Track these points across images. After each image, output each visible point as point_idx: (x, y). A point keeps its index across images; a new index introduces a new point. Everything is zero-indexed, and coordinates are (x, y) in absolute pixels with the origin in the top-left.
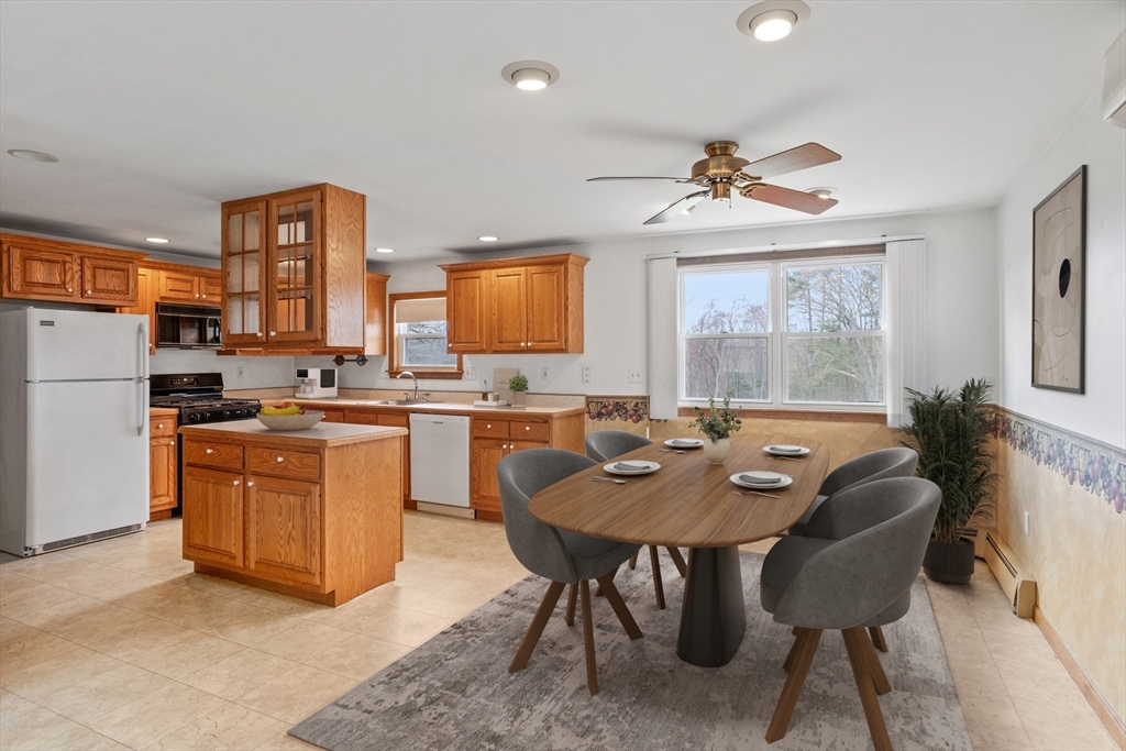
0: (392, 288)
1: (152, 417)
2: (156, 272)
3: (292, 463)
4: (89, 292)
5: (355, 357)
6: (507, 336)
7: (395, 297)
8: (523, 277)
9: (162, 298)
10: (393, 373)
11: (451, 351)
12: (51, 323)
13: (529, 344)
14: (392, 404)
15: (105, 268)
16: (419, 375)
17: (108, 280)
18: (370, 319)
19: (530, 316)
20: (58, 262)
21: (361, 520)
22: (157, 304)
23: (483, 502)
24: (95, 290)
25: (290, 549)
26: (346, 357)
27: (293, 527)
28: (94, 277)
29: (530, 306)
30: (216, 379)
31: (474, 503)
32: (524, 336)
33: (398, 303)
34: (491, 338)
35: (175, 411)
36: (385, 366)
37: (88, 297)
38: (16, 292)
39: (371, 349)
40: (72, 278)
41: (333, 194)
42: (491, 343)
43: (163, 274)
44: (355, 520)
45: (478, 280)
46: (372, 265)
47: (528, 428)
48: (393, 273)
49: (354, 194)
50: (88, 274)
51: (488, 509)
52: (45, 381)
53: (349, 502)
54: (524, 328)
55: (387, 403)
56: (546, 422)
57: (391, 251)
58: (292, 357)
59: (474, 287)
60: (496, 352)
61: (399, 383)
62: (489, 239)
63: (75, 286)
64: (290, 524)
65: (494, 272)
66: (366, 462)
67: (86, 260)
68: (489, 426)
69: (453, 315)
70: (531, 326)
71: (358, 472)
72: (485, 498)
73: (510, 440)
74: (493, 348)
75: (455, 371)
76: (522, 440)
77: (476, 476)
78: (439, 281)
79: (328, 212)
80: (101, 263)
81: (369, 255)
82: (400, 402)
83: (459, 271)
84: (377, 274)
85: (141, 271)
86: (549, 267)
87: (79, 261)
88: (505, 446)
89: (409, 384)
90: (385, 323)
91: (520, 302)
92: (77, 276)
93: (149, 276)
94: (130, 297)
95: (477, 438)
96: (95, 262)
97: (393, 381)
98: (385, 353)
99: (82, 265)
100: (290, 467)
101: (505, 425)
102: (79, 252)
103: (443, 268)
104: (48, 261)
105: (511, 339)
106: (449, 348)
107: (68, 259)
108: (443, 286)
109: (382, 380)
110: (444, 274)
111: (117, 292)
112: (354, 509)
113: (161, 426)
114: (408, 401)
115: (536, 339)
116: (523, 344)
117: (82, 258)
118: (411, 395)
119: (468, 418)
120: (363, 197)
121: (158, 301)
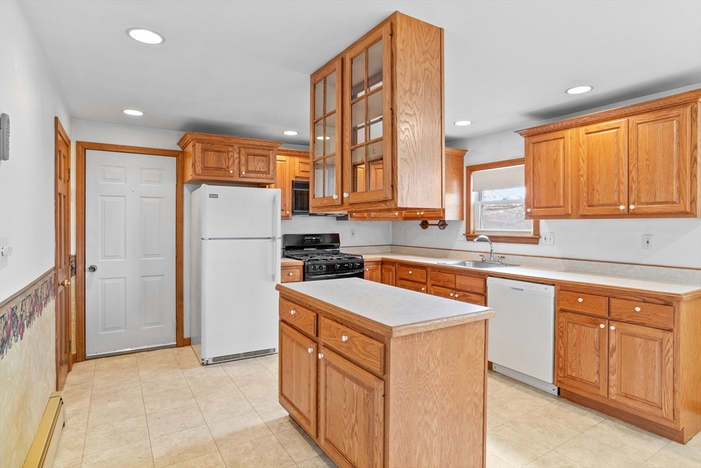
0: (469, 160)
1: (284, 267)
2: (292, 158)
3: (356, 346)
4: (244, 173)
5: (437, 222)
6: (599, 197)
7: (472, 169)
8: (623, 131)
9: (297, 177)
10: (470, 237)
11: (529, 216)
12: (216, 196)
13: (632, 207)
14: (470, 266)
15: (254, 155)
16: (494, 239)
17: (257, 165)
18: (449, 190)
19: (634, 174)
20: (224, 152)
21: (434, 425)
22: (293, 181)
23: (571, 382)
24: (248, 171)
25: (353, 445)
26: (430, 222)
27: (356, 421)
28: (247, 161)
29: (633, 161)
30: (336, 238)
31: (557, 380)
32: (624, 197)
33: (474, 174)
34: (578, 201)
35: (301, 263)
36: (463, 230)
37: (243, 177)
38: (199, 175)
39: (451, 215)
40: (234, 162)
41: (404, 25)
42: (578, 207)
43: (297, 160)
44: (427, 425)
45: (561, 142)
46: (450, 142)
47: (638, 309)
48: (470, 147)
49: (430, 26)
50: (243, 159)
51: (577, 392)
52: (214, 239)
53: (420, 403)
54: (624, 188)
55: (465, 264)
56: (668, 304)
57: (468, 123)
58: (391, 222)
59: (557, 149)
60: (584, 217)
61: (475, 246)
62: (580, 91)
63: (236, 169)
64: (354, 416)
65: (582, 130)
66: (442, 352)
67: (242, 149)
68: (580, 300)
69: (531, 179)
70: (634, 186)
71: (432, 365)
72: (574, 379)
73: (610, 320)
74: (581, 212)
75: (531, 235)
76: (628, 322)
77: (562, 352)
78: (517, 147)
79: (399, 45)
80: (252, 151)
81: (449, 131)
82: (476, 263)
83: (539, 134)
84: (455, 149)
85: (279, 157)
86: (664, 113)
87: (238, 151)
88: (602, 326)
89: (485, 247)
90: (462, 192)
91: (619, 159)
92: (236, 162)
93: (287, 162)
94: (270, 176)
95: (563, 311)
96: (248, 151)
97: (470, 243)
98: (463, 219)
99: (239, 153)
100: (354, 350)
101: (604, 301)
102: (237, 144)
103: (521, 133)
104: (218, 151)
105: (606, 202)
106: (527, 213)
107: (230, 149)
108: (520, 154)
109: (461, 243)
110: (522, 140)
111: (262, 173)
112: (426, 412)
113: (291, 274)
114: (483, 263)
115: (643, 200)
116: (622, 207)
117: (239, 148)
118: (487, 257)
119: (553, 287)
120: (441, 31)
121: (294, 179)
